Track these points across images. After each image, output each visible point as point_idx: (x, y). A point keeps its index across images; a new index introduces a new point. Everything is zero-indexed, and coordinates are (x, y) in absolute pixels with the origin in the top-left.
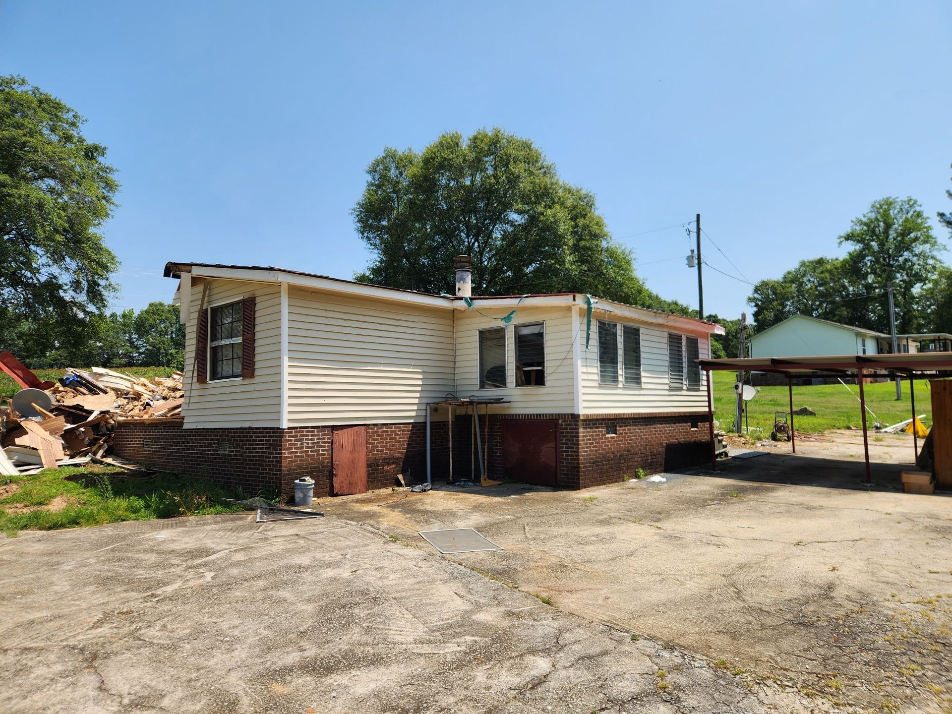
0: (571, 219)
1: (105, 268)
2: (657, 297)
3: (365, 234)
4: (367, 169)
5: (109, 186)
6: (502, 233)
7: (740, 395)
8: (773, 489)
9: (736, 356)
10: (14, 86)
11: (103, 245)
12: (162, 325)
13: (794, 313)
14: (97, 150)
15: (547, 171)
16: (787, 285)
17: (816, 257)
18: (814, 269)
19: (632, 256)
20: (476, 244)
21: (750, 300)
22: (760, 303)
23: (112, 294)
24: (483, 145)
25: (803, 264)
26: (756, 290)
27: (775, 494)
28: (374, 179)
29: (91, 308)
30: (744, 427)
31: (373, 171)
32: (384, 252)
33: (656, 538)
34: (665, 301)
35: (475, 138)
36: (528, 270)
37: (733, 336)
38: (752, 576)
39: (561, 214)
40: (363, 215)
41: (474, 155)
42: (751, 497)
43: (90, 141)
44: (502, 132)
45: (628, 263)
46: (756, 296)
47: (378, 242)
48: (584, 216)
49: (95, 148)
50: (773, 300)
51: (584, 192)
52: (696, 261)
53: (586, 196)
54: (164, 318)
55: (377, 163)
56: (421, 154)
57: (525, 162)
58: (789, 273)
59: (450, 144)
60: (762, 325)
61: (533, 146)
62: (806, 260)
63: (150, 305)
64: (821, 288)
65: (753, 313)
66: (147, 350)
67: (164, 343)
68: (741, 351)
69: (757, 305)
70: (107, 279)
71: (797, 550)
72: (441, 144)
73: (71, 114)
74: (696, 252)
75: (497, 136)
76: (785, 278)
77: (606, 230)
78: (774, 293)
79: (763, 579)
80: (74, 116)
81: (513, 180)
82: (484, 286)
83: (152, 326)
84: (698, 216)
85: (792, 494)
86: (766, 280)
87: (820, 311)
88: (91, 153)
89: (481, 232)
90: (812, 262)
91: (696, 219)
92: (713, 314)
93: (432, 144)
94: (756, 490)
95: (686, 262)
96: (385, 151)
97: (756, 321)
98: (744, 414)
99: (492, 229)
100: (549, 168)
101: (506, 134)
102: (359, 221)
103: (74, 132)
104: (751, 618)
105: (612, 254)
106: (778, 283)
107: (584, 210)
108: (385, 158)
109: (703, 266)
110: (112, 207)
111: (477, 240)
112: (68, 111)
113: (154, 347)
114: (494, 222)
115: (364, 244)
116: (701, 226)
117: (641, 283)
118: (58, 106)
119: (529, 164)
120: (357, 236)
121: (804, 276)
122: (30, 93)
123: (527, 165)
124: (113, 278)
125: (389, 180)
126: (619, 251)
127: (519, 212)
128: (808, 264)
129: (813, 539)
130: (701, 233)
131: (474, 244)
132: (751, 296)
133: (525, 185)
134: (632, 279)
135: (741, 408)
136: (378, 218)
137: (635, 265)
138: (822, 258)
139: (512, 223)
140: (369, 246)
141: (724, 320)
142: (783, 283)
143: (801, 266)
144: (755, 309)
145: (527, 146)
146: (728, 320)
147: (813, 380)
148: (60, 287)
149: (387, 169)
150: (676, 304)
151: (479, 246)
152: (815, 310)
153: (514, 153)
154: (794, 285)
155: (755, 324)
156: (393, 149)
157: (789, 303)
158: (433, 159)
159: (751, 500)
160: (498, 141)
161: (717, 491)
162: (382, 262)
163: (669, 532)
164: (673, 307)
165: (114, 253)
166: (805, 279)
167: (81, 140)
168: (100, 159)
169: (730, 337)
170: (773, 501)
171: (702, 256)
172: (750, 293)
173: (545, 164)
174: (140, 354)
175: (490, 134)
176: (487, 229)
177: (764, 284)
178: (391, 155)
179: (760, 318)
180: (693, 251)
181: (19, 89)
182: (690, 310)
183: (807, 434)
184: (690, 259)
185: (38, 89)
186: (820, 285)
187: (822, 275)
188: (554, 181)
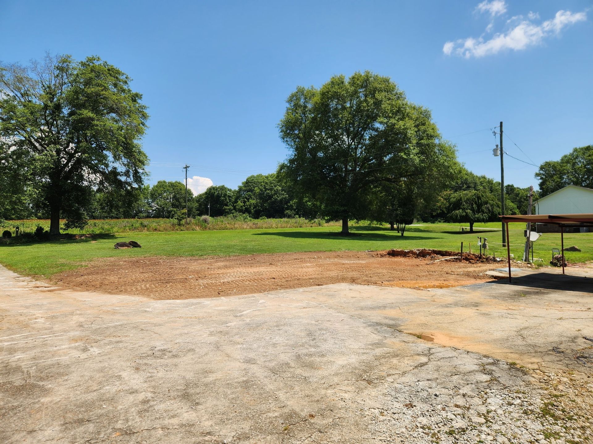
0: (415, 126)
1: (143, 163)
2: (471, 173)
3: (285, 139)
4: (286, 99)
5: (144, 116)
6: (370, 136)
7: (528, 238)
8: (548, 293)
9: (526, 213)
10: (94, 62)
11: (142, 150)
12: (165, 194)
13: (569, 184)
14: (137, 96)
15: (399, 97)
16: (565, 164)
17: (585, 145)
18: (584, 154)
19: (455, 148)
20: (353, 143)
21: (537, 175)
22: (544, 177)
23: (146, 177)
24: (358, 82)
25: (575, 150)
26: (542, 168)
27: (548, 296)
28: (291, 106)
29: (135, 186)
30: (530, 258)
31: (290, 101)
32: (297, 149)
33: (476, 314)
34: (477, 176)
35: (353, 78)
36: (386, 159)
37: (524, 199)
38: (531, 332)
39: (409, 123)
40: (284, 128)
41: (353, 88)
42: (534, 296)
43: (134, 91)
44: (370, 73)
45: (453, 153)
46: (541, 172)
47: (293, 144)
48: (424, 124)
49: (137, 95)
50: (554, 174)
51: (423, 109)
52: (499, 152)
53: (426, 111)
54: (166, 189)
55: (293, 96)
56: (319, 90)
57: (385, 91)
58: (565, 156)
59: (338, 83)
60: (545, 191)
61: (390, 81)
62: (578, 148)
63: (159, 182)
64: (589, 167)
65: (539, 183)
66: (157, 208)
67: (166, 205)
68: (529, 209)
69: (541, 178)
70: (143, 169)
71: (559, 322)
72: (332, 82)
73: (125, 76)
74: (499, 146)
75: (367, 76)
76: (562, 160)
77: (439, 132)
78: (555, 170)
79: (538, 333)
80: (127, 78)
81: (378, 104)
82: (358, 169)
83: (159, 195)
84: (501, 123)
85: (560, 296)
86: (548, 161)
87: (588, 182)
88: (135, 98)
89: (357, 136)
90: (582, 149)
91: (500, 125)
92: (511, 184)
93: (326, 83)
94: (537, 293)
95: (493, 153)
96: (297, 88)
97: (541, 189)
98: (531, 250)
99: (363, 134)
100: (400, 94)
101: (373, 74)
102: (281, 132)
103: (125, 87)
104: (530, 348)
105: (442, 148)
106: (557, 163)
107: (424, 120)
108: (297, 92)
109: (504, 155)
110: (145, 128)
111: (353, 141)
112: (123, 74)
113: (161, 206)
114: (364, 129)
115: (284, 145)
116: (503, 130)
117: (461, 166)
118: (118, 72)
119: (387, 92)
120: (280, 140)
121: (577, 158)
122: (102, 65)
123: (386, 93)
124: (147, 168)
125: (300, 106)
126: (446, 145)
127: (381, 123)
128: (579, 150)
129: (568, 317)
130: (503, 134)
131: (352, 143)
132: (538, 172)
133: (385, 106)
134: (455, 164)
135: (529, 246)
136: (292, 129)
137: (457, 154)
138: (589, 146)
139: (376, 130)
140: (288, 146)
141: (518, 188)
142: (561, 163)
143: (574, 151)
144: (541, 181)
145: (387, 81)
146: (521, 188)
147: (581, 228)
148: (118, 174)
149: (298, 99)
150: (484, 178)
151: (355, 144)
152: (583, 181)
153: (378, 86)
154: (569, 165)
155: (540, 191)
156: (302, 87)
157: (565, 177)
158: (328, 92)
159: (532, 298)
160: (368, 79)
161: (511, 293)
162: (295, 155)
163: (484, 312)
164: (482, 180)
165: (147, 155)
166: (577, 161)
167: (129, 91)
168: (139, 101)
169: (523, 200)
170: (547, 299)
171: (503, 149)
172: (537, 170)
173: (398, 92)
174: (153, 210)
175: (363, 75)
176: (360, 134)
177: (548, 164)
178: (301, 91)
179: (544, 187)
180: (497, 146)
181: (97, 63)
182: (494, 182)
183: (574, 263)
184: (495, 151)
185: (106, 62)
186: (588, 164)
187: (589, 158)
188: (404, 102)
